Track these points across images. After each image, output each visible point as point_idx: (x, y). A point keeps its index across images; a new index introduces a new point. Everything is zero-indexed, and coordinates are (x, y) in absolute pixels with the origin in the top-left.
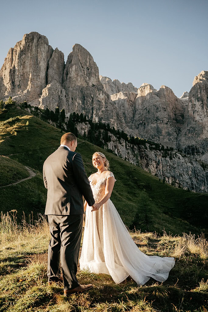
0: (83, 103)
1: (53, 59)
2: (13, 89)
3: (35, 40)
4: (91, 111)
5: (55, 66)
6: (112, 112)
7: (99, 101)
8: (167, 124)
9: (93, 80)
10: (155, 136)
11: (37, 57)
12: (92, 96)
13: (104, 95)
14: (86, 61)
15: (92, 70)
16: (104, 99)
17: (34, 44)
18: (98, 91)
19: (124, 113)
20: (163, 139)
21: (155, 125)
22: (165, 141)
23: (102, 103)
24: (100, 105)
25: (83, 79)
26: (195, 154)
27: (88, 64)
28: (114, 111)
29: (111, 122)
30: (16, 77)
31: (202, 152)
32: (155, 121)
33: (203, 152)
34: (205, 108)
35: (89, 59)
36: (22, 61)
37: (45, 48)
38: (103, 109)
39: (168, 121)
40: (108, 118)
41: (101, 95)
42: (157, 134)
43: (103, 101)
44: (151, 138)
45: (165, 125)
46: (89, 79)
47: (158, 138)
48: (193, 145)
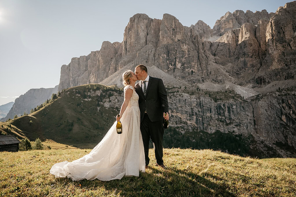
0: (168, 55)
1: (151, 28)
2: (126, 53)
3: (136, 20)
4: (174, 60)
5: (152, 32)
6: (193, 57)
7: (183, 51)
8: (251, 57)
9: (178, 37)
10: (242, 68)
11: (138, 31)
12: (176, 49)
13: (187, 45)
14: (171, 24)
15: (177, 30)
16: (187, 49)
17: (135, 23)
18: (182, 44)
19: (229, 49)
20: (248, 70)
21: (243, 59)
22: (249, 72)
23: (186, 52)
24: (183, 54)
25: (169, 38)
26: (263, 83)
27: (173, 26)
28: (194, 56)
29: (192, 65)
30: (127, 45)
31: (267, 82)
32: (244, 56)
33: (269, 82)
34: (274, 43)
35: (174, 22)
36: (129, 35)
37: (144, 22)
38: (186, 56)
39: (253, 55)
40: (190, 62)
41: (185, 46)
42: (243, 66)
43: (186, 50)
44: (239, 70)
45: (250, 59)
46: (175, 37)
47: (244, 70)
48: (262, 76)
